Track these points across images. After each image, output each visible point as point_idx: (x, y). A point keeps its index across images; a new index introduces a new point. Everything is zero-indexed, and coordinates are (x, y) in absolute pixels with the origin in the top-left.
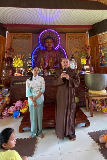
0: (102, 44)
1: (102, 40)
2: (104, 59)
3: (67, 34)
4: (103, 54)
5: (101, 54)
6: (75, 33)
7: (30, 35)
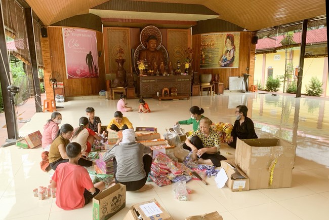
0: (204, 46)
1: (204, 41)
2: (204, 62)
3: (168, 30)
4: (204, 56)
5: (202, 56)
6: (177, 28)
7: (128, 30)
